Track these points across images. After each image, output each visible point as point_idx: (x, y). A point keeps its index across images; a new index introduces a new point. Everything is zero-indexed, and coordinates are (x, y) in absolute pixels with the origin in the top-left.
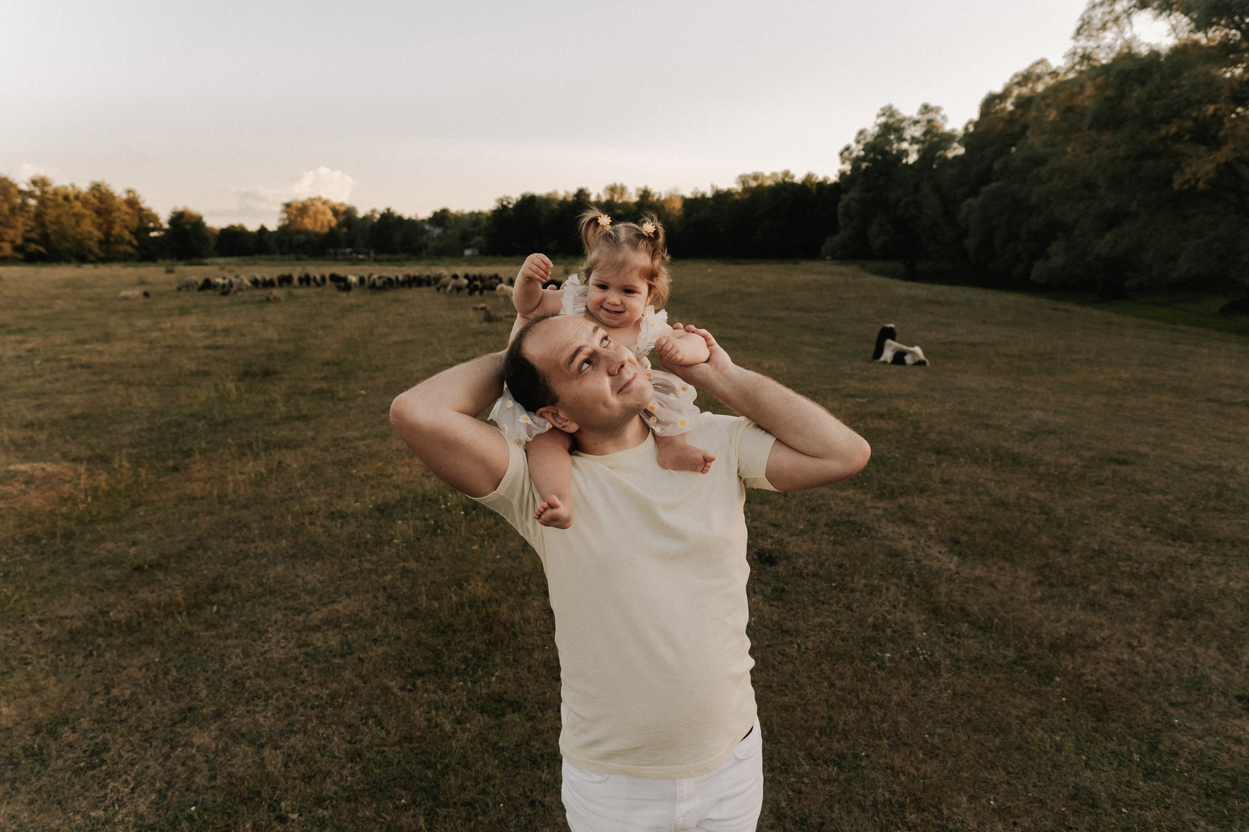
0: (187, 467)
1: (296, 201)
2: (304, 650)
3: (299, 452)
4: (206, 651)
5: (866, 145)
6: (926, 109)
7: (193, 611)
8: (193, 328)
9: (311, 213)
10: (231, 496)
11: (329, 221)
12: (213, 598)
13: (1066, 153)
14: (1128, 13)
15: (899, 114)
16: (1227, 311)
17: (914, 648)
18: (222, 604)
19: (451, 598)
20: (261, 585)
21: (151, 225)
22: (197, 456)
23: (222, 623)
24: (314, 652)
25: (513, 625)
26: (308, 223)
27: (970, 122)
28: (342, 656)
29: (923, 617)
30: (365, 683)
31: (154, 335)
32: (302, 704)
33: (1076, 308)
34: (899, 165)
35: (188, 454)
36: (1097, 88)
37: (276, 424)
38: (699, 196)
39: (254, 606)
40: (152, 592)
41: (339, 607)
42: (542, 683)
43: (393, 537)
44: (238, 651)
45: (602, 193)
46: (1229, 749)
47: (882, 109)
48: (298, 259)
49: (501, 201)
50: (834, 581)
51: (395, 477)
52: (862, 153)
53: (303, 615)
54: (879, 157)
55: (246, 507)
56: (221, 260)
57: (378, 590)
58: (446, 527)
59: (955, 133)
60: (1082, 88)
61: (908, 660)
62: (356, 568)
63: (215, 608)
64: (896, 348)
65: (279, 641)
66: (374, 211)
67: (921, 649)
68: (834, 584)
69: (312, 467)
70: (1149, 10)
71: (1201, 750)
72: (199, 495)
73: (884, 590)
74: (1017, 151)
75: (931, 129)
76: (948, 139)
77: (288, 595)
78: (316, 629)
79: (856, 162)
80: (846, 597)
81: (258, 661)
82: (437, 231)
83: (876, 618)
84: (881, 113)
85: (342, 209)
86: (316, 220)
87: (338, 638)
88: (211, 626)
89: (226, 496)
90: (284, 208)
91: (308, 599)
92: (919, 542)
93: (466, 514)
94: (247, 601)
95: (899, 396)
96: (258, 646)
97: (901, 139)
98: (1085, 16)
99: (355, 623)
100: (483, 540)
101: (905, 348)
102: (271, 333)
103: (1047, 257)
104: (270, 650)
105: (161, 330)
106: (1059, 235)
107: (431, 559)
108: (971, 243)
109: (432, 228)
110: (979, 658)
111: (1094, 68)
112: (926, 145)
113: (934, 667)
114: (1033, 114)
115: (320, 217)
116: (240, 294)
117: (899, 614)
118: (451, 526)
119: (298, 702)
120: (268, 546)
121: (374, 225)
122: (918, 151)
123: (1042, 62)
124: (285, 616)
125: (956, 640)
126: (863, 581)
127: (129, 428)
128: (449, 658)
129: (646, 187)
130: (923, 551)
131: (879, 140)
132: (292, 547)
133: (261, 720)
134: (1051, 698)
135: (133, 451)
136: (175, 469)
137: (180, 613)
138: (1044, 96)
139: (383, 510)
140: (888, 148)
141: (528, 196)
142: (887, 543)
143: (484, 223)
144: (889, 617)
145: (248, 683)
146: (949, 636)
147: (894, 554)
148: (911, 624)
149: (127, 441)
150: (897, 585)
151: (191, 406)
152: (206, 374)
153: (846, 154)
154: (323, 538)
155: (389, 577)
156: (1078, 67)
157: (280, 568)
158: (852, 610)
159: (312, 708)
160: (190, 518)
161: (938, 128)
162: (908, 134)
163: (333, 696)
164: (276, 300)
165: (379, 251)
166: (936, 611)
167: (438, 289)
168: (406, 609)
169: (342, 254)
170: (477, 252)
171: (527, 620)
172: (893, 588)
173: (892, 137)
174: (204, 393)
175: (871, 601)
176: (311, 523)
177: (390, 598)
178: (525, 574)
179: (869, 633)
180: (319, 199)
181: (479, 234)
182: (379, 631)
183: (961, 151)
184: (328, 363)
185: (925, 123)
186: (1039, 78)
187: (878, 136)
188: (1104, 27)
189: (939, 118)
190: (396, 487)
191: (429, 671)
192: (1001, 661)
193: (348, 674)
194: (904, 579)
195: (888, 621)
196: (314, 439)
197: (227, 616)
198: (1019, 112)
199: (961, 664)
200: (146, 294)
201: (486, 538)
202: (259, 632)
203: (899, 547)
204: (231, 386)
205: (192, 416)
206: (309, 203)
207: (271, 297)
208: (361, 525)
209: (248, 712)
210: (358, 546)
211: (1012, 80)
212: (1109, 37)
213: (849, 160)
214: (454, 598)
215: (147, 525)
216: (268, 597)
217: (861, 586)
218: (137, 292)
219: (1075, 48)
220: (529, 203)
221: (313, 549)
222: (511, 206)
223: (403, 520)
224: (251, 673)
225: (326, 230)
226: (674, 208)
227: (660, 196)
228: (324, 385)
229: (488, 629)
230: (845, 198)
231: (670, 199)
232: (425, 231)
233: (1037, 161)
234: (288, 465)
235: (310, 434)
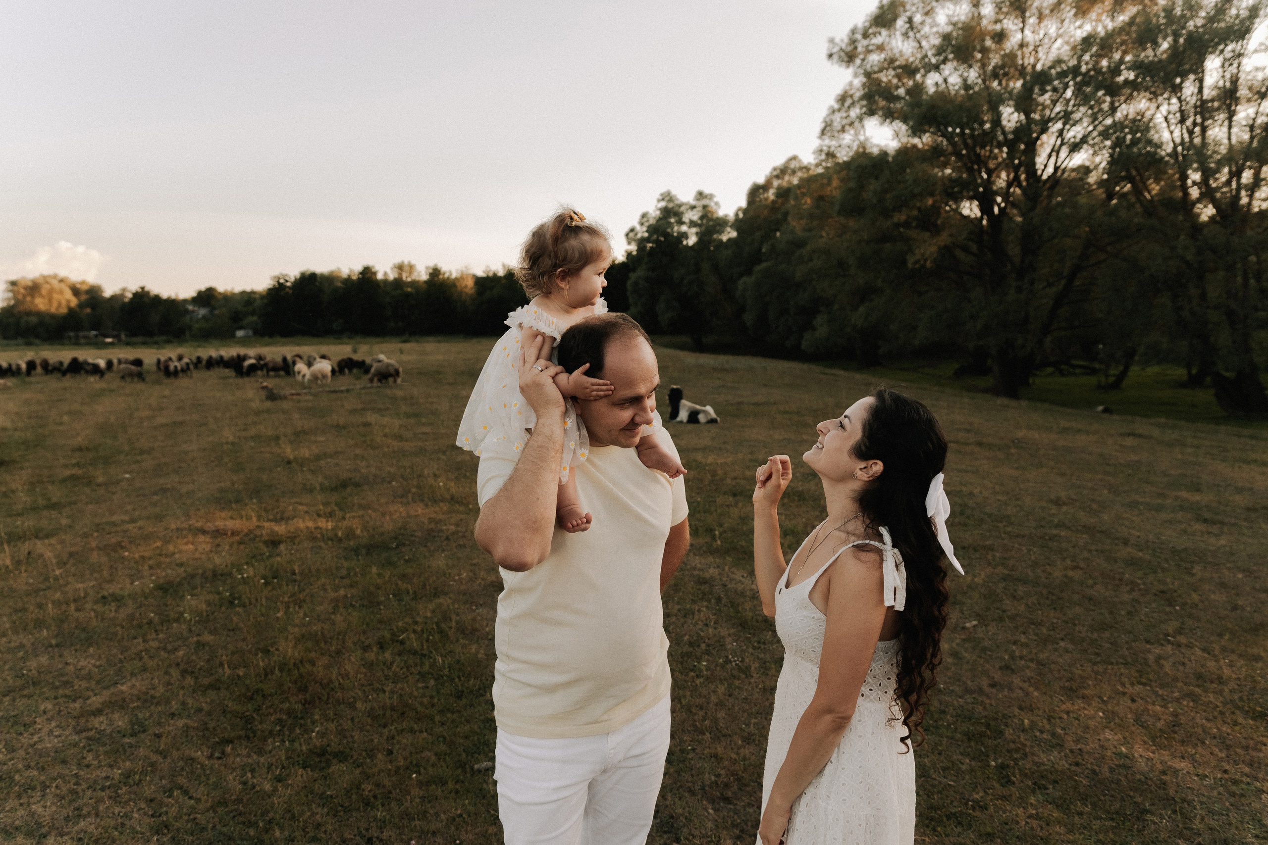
1: (24, 278)
2: (84, 735)
5: (649, 227)
6: (701, 195)
9: (44, 291)
11: (68, 301)
13: (822, 237)
14: (861, 119)
15: (677, 199)
16: (959, 374)
17: (727, 657)
19: (258, 664)
24: (97, 736)
25: (330, 682)
26: (41, 304)
27: (740, 209)
28: (134, 734)
29: (732, 631)
30: (165, 757)
32: (89, 787)
33: (842, 372)
34: (680, 246)
36: (842, 180)
38: (491, 274)
39: (14, 700)
41: (124, 688)
42: (368, 731)
43: (182, 614)
45: (389, 271)
46: (982, 702)
47: (662, 195)
48: (32, 342)
49: (277, 278)
51: (177, 556)
52: (646, 235)
53: (80, 701)
54: (662, 239)
57: (170, 666)
58: (244, 598)
59: (728, 219)
60: (830, 180)
61: (722, 667)
62: (141, 648)
64: (690, 408)
65: (51, 731)
66: (124, 290)
67: (733, 657)
69: (72, 554)
70: (876, 117)
71: (962, 706)
73: (696, 612)
74: (782, 234)
75: (706, 213)
76: (721, 224)
77: (57, 684)
78: (96, 713)
79: (641, 242)
81: (28, 754)
82: (202, 312)
84: (661, 198)
85: (83, 287)
86: (50, 301)
87: (126, 718)
90: (8, 286)
91: (84, 684)
92: (724, 569)
93: (267, 582)
95: (696, 450)
96: (25, 739)
97: (681, 223)
98: (828, 120)
99: (146, 701)
100: (288, 607)
101: (698, 407)
103: (814, 329)
104: (41, 740)
106: (822, 309)
107: (229, 630)
108: (748, 318)
109: (196, 309)
111: (838, 164)
112: (703, 228)
113: (745, 671)
114: (792, 202)
115: (56, 296)
117: (711, 631)
119: (84, 786)
120: (24, 639)
121: (124, 304)
122: (697, 234)
123: (794, 158)
124: (56, 704)
128: (261, 723)
129: (436, 265)
130: (728, 577)
131: (661, 222)
132: (56, 636)
133: (40, 810)
138: (799, 187)
139: (167, 588)
140: (669, 230)
141: (308, 273)
142: (696, 573)
143: (258, 303)
144: (702, 634)
145: (17, 777)
147: (702, 581)
148: (723, 638)
153: (631, 235)
154: (94, 623)
155: (181, 653)
156: (824, 164)
157: (43, 659)
159: (103, 789)
161: (712, 213)
162: (686, 218)
163: (127, 775)
165: (132, 333)
168: (206, 681)
169: (85, 337)
170: (251, 333)
172: (704, 610)
173: (672, 220)
175: (685, 622)
176: (79, 610)
177: (184, 673)
178: (339, 634)
180: (54, 276)
181: (253, 313)
182: (175, 705)
183: (734, 234)
184: (80, 449)
185: (700, 209)
186: (794, 172)
187: (660, 219)
188: (843, 130)
189: (712, 204)
190: (181, 565)
191: (239, 737)
193: (142, 752)
194: (713, 601)
195: (702, 638)
196: (70, 526)
198: (780, 201)
201: (292, 604)
202: (25, 725)
203: (706, 575)
206: (41, 281)
208: (141, 605)
209: (21, 805)
210: (140, 626)
211: (771, 173)
212: (847, 138)
213: (635, 240)
214: (262, 664)
216: (32, 688)
217: (676, 611)
219: (821, 146)
220: (308, 280)
221: (83, 636)
222: (289, 284)
223: (192, 595)
224: (20, 766)
225: (64, 311)
226: (466, 286)
227: (451, 275)
228: (78, 471)
229: (303, 689)
230: (633, 276)
231: (462, 278)
232: (187, 312)
233: (799, 244)
234: (41, 555)
235: (64, 521)
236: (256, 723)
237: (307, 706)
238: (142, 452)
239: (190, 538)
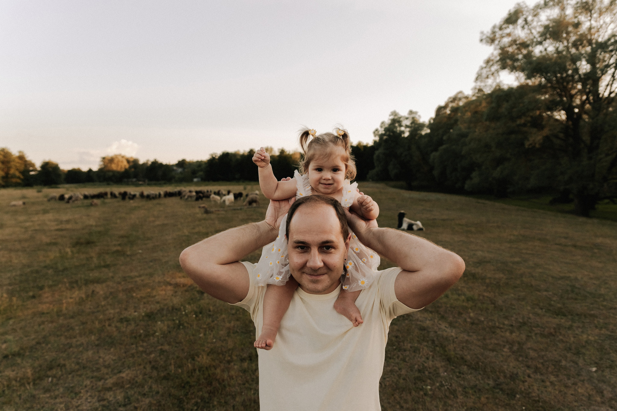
0: (40, 296)
1: (108, 156)
2: (102, 403)
3: (104, 285)
4: (43, 407)
5: (385, 129)
6: (411, 112)
7: (37, 382)
8: (50, 220)
9: (115, 162)
10: (64, 311)
11: (125, 166)
12: (49, 373)
13: (476, 132)
14: (498, 72)
15: (399, 115)
16: (553, 202)
17: (441, 382)
18: (54, 376)
19: (188, 366)
20: (78, 363)
21: (31, 168)
22: (47, 289)
23: (53, 388)
24: (107, 404)
25: (223, 381)
26: (114, 167)
27: (431, 118)
29: (443, 364)
31: (28, 224)
34: (401, 137)
35: (41, 288)
36: (488, 103)
37: (92, 270)
39: (73, 377)
40: (13, 371)
41: (123, 375)
43: (155, 332)
44: (62, 406)
47: (392, 112)
48: (108, 184)
49: (212, 155)
50: (394, 346)
51: (157, 297)
52: (383, 132)
53: (103, 381)
54: (391, 134)
55: (72, 317)
56: (67, 186)
57: (146, 363)
58: (186, 324)
59: (425, 123)
60: (481, 103)
61: (439, 389)
62: (134, 351)
63: (50, 379)
64: (408, 222)
65: (87, 399)
66: (149, 161)
67: (445, 383)
68: (395, 347)
69: (111, 293)
70: (507, 70)
72: (45, 311)
73: (421, 350)
74: (453, 131)
75: (414, 122)
76: (422, 126)
77: (94, 369)
78: (109, 389)
79: (381, 136)
80: (402, 354)
82: (180, 169)
83: (419, 366)
84: (391, 114)
85: (132, 160)
86: (118, 165)
87: (123, 395)
88: (47, 390)
89: (61, 311)
90: (102, 160)
91: (106, 371)
92: (434, 322)
93: (197, 316)
94: (70, 374)
96: (75, 402)
97: (401, 126)
98: (479, 73)
99: (133, 384)
100: (206, 331)
101: (412, 222)
102: (92, 222)
103: (471, 179)
104: (82, 404)
105: (32, 221)
106: (476, 168)
107: (177, 343)
108: (436, 173)
109: (177, 168)
110: (476, 386)
111: (484, 95)
112: (412, 128)
113: (454, 393)
114: (459, 114)
115: (120, 163)
116: (76, 202)
117: (431, 363)
118: (188, 323)
120: (83, 340)
121: (148, 166)
122: (409, 131)
123: (461, 92)
124: (91, 382)
125: (462, 376)
126: (409, 345)
127: (9, 275)
129: (283, 148)
130: (437, 326)
131: (391, 127)
132: (98, 340)
134: (517, 407)
135: (10, 288)
136: (34, 297)
137: (29, 384)
138: (463, 107)
139: (150, 316)
140: (395, 130)
141: (225, 152)
142: (419, 323)
143: (204, 165)
144: (426, 365)
146: (458, 374)
147: (423, 329)
148: (438, 368)
149: (7, 282)
150: (427, 346)
151: (45, 261)
152: (55, 244)
153: (376, 132)
154: (115, 334)
155: (153, 356)
156: (477, 95)
157: (90, 353)
158: (406, 361)
160: (40, 325)
161: (417, 121)
162: (404, 124)
164: (96, 205)
165: (151, 180)
166: (449, 360)
167: (181, 198)
168: (162, 374)
169: (131, 181)
170: (200, 180)
171: (231, 377)
172: (425, 348)
173: (396, 126)
174: (54, 254)
175: (415, 356)
176: (109, 325)
177: (153, 368)
178: (229, 350)
179: (417, 374)
180: (120, 155)
181: (201, 170)
182: (146, 389)
183: (428, 131)
184: (122, 237)
185: (411, 119)
186: (460, 99)
187: (390, 125)
188: (487, 77)
189: (417, 116)
190: (158, 303)
192: (487, 387)
194: (430, 342)
195: (426, 367)
196: (113, 277)
197: (57, 384)
199: (467, 389)
200: (24, 203)
201: (207, 330)
202: (76, 393)
203: (425, 325)
204: (68, 250)
205: (45, 267)
206: (114, 157)
207: (93, 203)
208: (138, 325)
210: (135, 337)
211: (448, 100)
212: (490, 81)
213: (378, 135)
214: (190, 365)
215: (14, 330)
216: (82, 371)
217: (409, 347)
218: (20, 203)
219: (475, 86)
220: (226, 156)
221: (110, 340)
222: (217, 157)
223: (161, 321)
225: (123, 170)
226: (296, 158)
227: (290, 152)
228: (119, 248)
229: (210, 384)
230: (377, 153)
231: (294, 154)
232: (173, 170)
233: (464, 135)
234: (98, 293)
235: (111, 274)
236: (185, 404)
237: (211, 395)
238: (148, 239)
239: (164, 287)
